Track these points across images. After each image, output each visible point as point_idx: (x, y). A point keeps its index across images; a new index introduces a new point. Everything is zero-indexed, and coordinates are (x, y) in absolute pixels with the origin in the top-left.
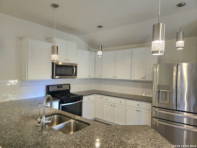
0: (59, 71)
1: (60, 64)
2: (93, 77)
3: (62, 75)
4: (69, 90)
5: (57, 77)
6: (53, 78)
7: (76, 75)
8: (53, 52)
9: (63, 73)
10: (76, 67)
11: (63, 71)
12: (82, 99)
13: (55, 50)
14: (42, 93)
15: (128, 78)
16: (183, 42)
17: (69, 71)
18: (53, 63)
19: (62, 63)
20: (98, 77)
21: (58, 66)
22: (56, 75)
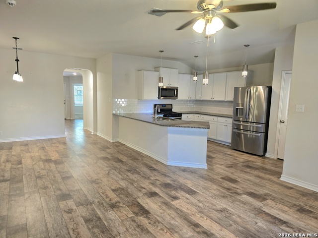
0: (164, 93)
1: (165, 87)
2: (193, 98)
3: (166, 97)
4: (171, 109)
5: (162, 98)
6: (159, 98)
7: (177, 96)
8: (160, 81)
9: (167, 95)
10: (177, 90)
11: (167, 93)
12: (181, 116)
13: (161, 80)
14: (151, 111)
15: (222, 99)
16: (247, 72)
17: (171, 93)
18: (159, 88)
19: (167, 87)
20: (198, 98)
21: (163, 89)
22: (161, 96)
